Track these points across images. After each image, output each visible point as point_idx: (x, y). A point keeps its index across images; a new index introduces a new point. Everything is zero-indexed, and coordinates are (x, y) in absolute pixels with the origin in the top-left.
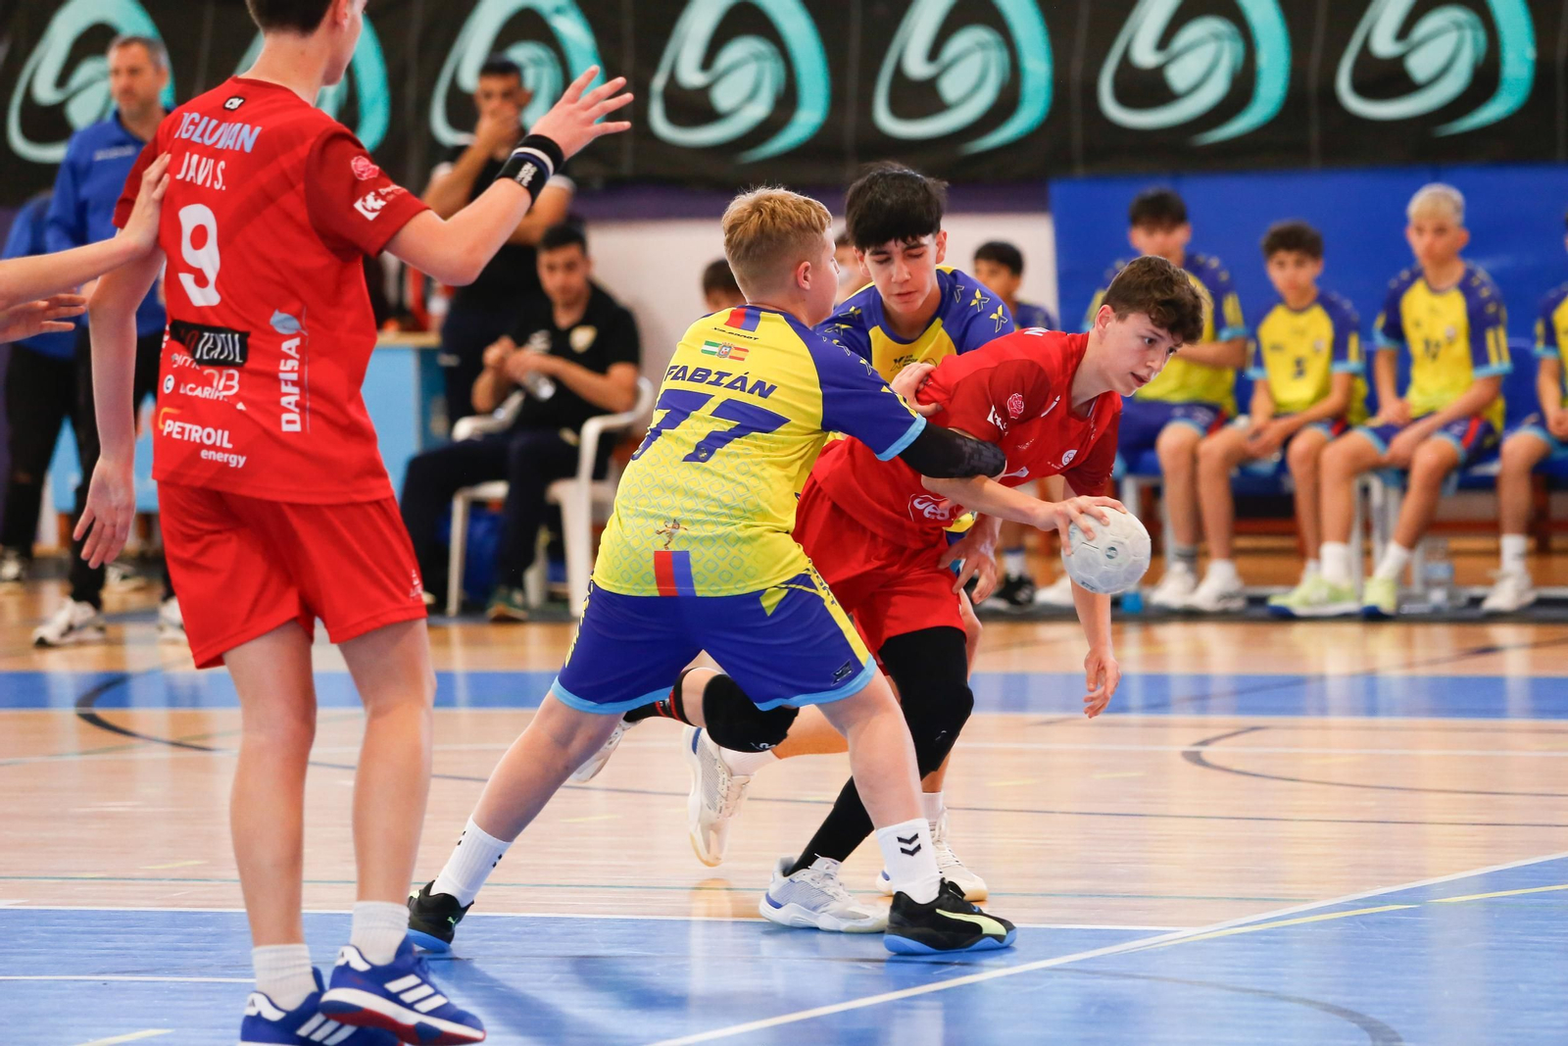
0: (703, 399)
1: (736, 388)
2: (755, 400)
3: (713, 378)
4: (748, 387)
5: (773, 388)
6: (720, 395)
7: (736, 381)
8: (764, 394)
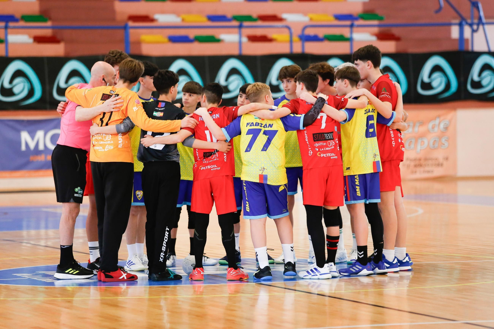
0: (260, 130)
1: (265, 127)
2: (270, 129)
3: (260, 125)
4: (268, 126)
5: (272, 124)
6: (263, 129)
7: (265, 126)
8: (271, 127)
